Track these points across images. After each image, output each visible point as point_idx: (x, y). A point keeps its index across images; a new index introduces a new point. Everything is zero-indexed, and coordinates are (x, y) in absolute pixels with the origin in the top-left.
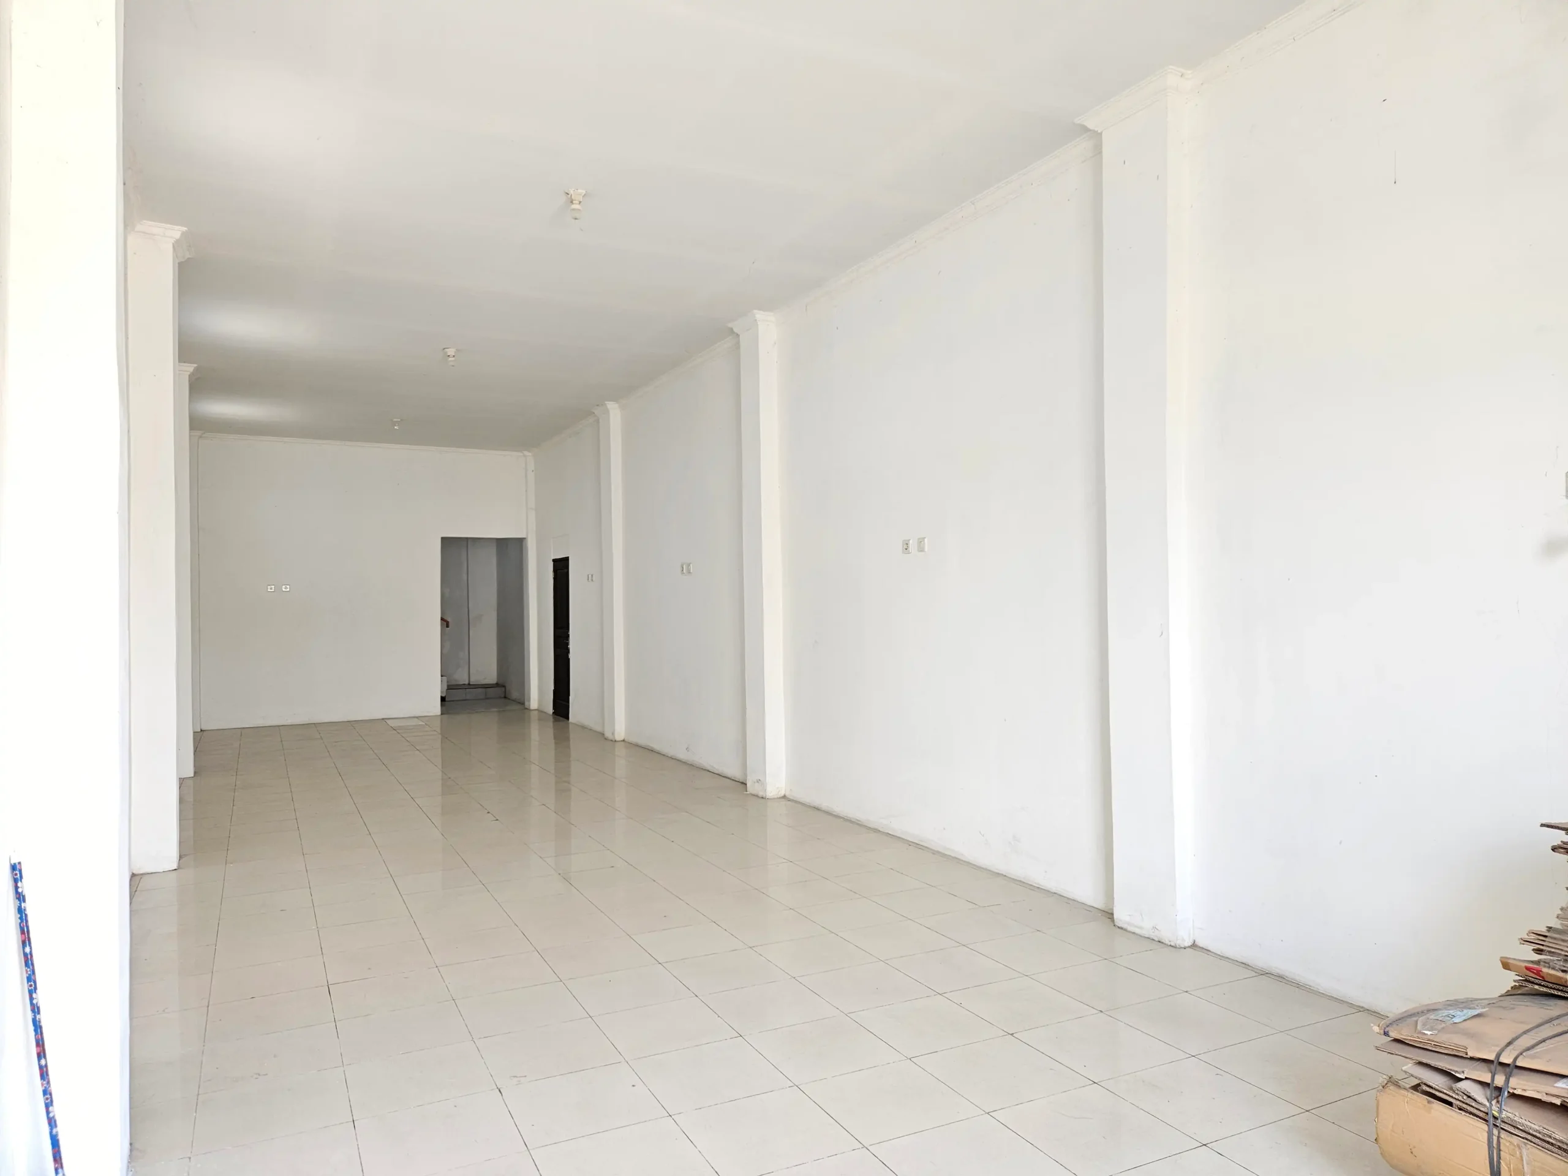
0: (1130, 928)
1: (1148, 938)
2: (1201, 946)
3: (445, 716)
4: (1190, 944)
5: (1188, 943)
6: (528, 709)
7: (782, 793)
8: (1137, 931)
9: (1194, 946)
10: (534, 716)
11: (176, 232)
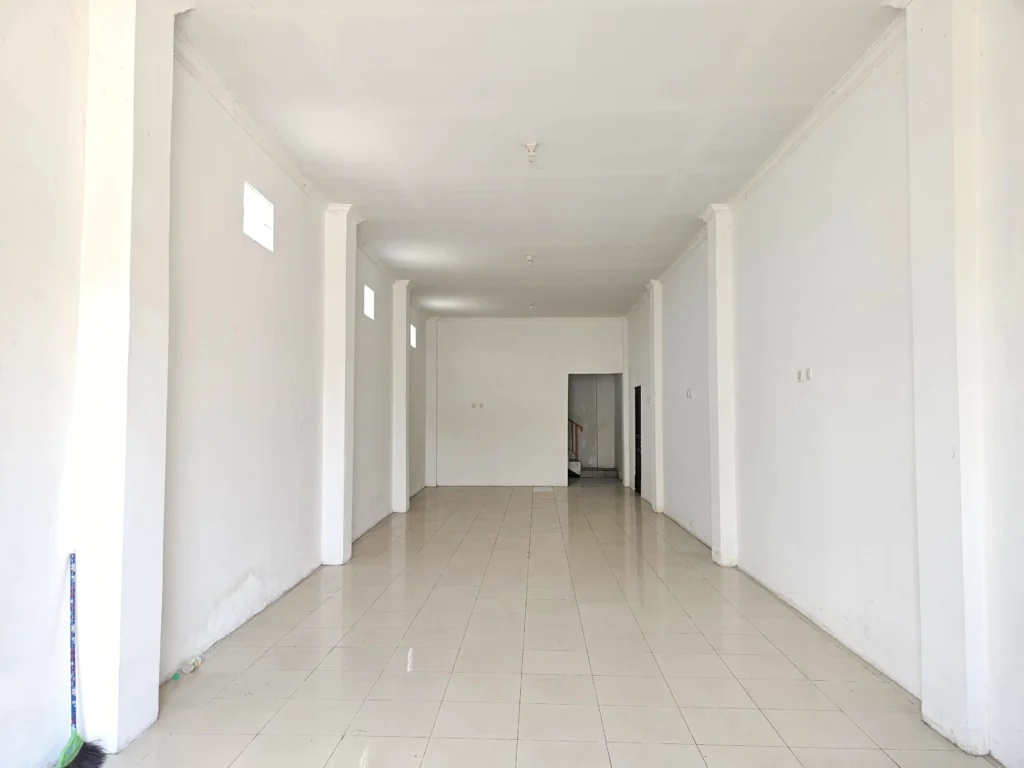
0: (933, 726)
1: (947, 739)
2: (996, 757)
3: (571, 487)
4: (984, 753)
5: (982, 751)
6: (623, 486)
7: (734, 564)
8: (938, 729)
9: (989, 756)
10: (627, 491)
11: (347, 207)
